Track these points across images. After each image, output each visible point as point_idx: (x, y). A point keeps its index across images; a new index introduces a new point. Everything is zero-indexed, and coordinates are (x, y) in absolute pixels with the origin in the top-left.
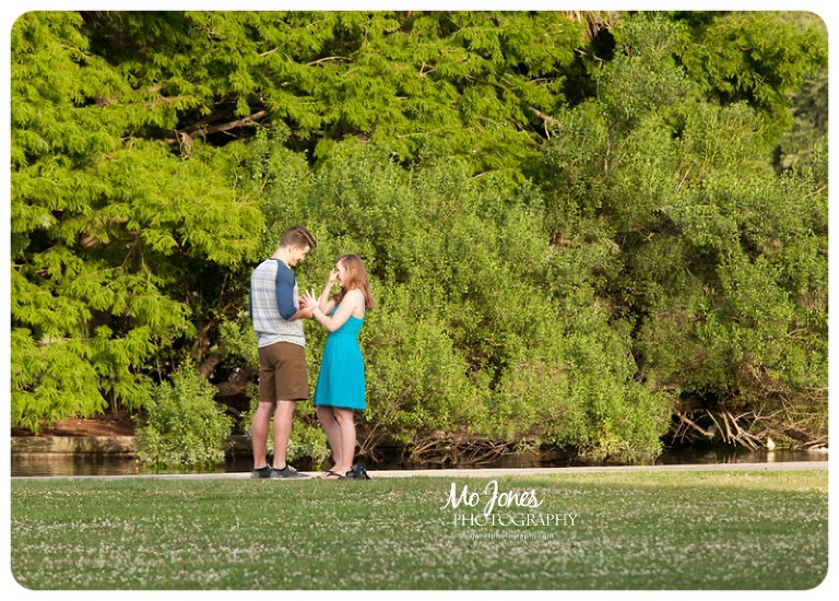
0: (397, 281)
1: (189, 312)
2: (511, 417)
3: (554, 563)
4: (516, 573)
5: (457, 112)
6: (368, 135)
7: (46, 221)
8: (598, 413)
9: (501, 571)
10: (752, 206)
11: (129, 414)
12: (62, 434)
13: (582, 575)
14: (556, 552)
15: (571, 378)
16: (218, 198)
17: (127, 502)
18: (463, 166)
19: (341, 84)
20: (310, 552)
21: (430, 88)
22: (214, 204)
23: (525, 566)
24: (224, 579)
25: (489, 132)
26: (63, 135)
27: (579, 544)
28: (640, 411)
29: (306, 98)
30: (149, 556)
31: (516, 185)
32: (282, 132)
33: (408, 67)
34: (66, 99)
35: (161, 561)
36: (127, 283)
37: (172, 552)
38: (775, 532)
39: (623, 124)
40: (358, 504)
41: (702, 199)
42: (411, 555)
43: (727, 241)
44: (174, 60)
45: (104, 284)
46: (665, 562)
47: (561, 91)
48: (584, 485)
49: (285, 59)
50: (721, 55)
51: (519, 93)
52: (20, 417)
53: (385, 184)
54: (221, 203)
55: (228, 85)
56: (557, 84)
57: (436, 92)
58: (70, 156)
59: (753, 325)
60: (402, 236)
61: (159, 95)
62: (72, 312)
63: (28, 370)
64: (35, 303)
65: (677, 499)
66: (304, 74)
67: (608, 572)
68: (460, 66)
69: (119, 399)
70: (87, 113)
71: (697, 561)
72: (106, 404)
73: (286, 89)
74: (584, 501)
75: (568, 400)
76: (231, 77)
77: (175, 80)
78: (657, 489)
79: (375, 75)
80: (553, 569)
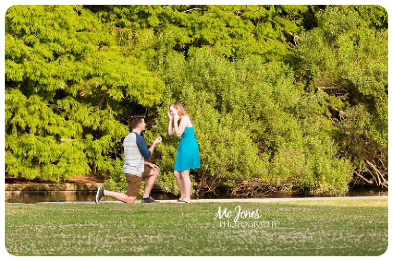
0: (227, 112)
2: (279, 174)
3: (299, 243)
4: (281, 247)
5: (254, 35)
6: (212, 46)
7: (62, 85)
8: (319, 172)
9: (274, 246)
11: (102, 174)
12: (71, 182)
13: (312, 249)
14: (300, 238)
15: (307, 156)
16: (143, 75)
17: (101, 214)
19: (200, 22)
20: (186, 237)
21: (242, 24)
22: (142, 78)
23: (285, 244)
24: (146, 250)
25: (268, 45)
26: (71, 45)
27: (310, 234)
28: (339, 171)
29: (184, 28)
30: (111, 240)
33: (231, 13)
34: (73, 28)
35: (117, 242)
36: (100, 114)
37: (122, 238)
39: (330, 39)
40: (208, 215)
41: (367, 73)
42: (232, 239)
43: (379, 93)
44: (123, 10)
45: (90, 115)
46: (350, 242)
47: (302, 24)
48: (312, 206)
49: (174, 10)
50: (376, 8)
51: (282, 26)
53: (221, 66)
54: (145, 77)
55: (147, 22)
56: (299, 21)
57: (244, 26)
58: (74, 55)
61: (115, 27)
62: (74, 129)
63: (54, 155)
64: (57, 124)
65: (356, 213)
66: (182, 17)
67: (324, 247)
68: (255, 13)
69: (97, 168)
70: (83, 35)
71: (365, 242)
72: (91, 170)
73: (174, 23)
74: (313, 214)
75: (305, 166)
76: (149, 19)
77: (123, 20)
78: (346, 208)
79: (216, 17)
80: (298, 246)
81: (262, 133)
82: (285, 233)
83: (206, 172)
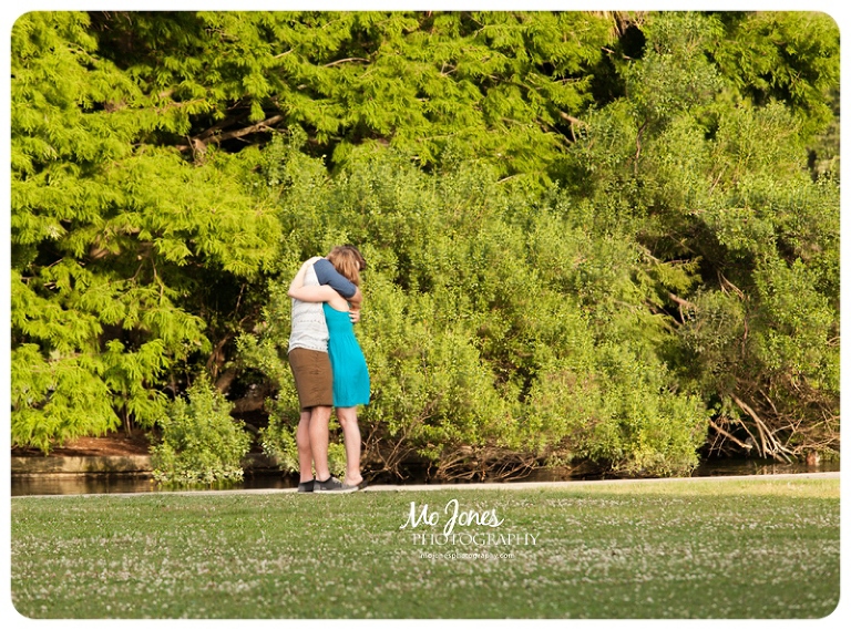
0: (421, 290)
1: (204, 325)
2: (542, 429)
3: (595, 570)
4: (556, 579)
5: (480, 113)
6: (388, 139)
7: (54, 231)
8: (632, 425)
9: (541, 577)
10: (789, 209)
11: (143, 432)
12: (73, 453)
13: (625, 581)
14: (597, 559)
15: (603, 389)
16: (232, 205)
17: (147, 517)
18: (489, 170)
19: (358, 86)
20: (341, 562)
21: (452, 88)
22: (229, 212)
23: (565, 573)
24: (254, 589)
25: (513, 134)
26: (71, 142)
27: (619, 551)
28: (675, 422)
29: (323, 101)
30: (174, 569)
31: (543, 188)
32: (299, 137)
33: (429, 67)
34: (74, 105)
35: (187, 572)
36: (139, 295)
37: (198, 565)
38: (823, 538)
39: (653, 125)
40: (388, 516)
41: (736, 202)
42: (446, 564)
43: (764, 245)
44: (186, 63)
45: (115, 297)
46: (710, 567)
47: (588, 90)
48: (621, 495)
49: (301, 61)
50: (755, 51)
51: (544, 93)
52: (29, 436)
53: (407, 188)
54: (236, 211)
55: (242, 88)
56: (584, 83)
57: (458, 92)
58: (78, 164)
59: (791, 332)
60: (426, 243)
61: (170, 100)
62: (83, 327)
63: (37, 386)
64: (44, 317)
65: (718, 508)
66: (321, 76)
67: (651, 578)
68: (482, 65)
69: (133, 416)
70: (96, 119)
71: (743, 566)
72: (119, 422)
73: (302, 92)
74: (622, 511)
75: (600, 411)
76: (245, 80)
77: (187, 83)
78: (697, 498)
79: (394, 76)
80: (595, 576)
81: (502, 336)
82: (564, 550)
83: (380, 427)
